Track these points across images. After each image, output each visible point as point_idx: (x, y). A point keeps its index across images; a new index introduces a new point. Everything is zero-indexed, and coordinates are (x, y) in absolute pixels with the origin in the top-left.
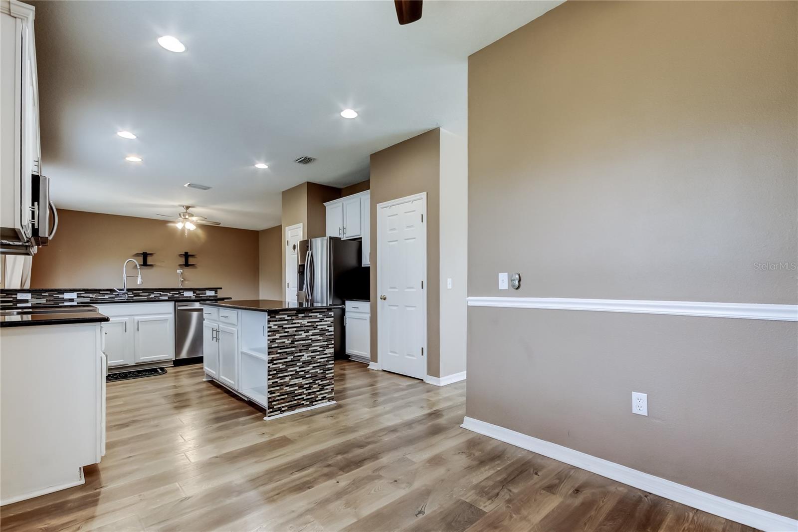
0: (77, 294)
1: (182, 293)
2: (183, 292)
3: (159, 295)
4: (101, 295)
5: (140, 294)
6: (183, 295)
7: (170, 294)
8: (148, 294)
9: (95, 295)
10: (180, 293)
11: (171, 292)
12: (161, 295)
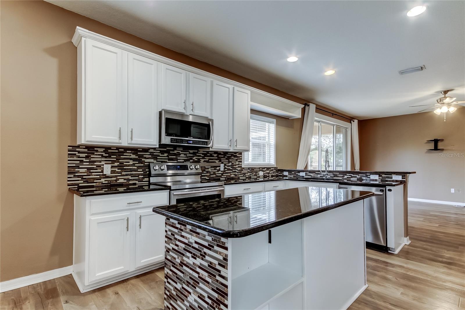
0: (306, 173)
1: (368, 176)
2: (370, 175)
3: (350, 177)
4: (316, 174)
5: (338, 175)
6: (370, 177)
7: (359, 176)
8: (342, 175)
9: (313, 174)
10: (367, 176)
11: (360, 175)
12: (352, 177)
